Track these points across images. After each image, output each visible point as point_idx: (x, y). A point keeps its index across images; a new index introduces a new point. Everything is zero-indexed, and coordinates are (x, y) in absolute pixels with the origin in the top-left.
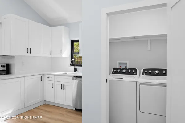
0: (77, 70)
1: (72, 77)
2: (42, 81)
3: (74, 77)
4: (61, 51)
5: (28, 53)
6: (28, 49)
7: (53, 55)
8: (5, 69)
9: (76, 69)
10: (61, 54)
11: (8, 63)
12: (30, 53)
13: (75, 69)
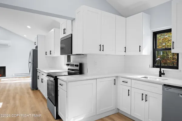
0: (164, 74)
1: (161, 86)
2: (115, 84)
3: (165, 85)
4: (140, 46)
5: (100, 50)
6: (100, 45)
7: (128, 53)
8: (78, 68)
9: (162, 72)
10: (140, 51)
11: (80, 62)
12: (103, 50)
13: (160, 72)
